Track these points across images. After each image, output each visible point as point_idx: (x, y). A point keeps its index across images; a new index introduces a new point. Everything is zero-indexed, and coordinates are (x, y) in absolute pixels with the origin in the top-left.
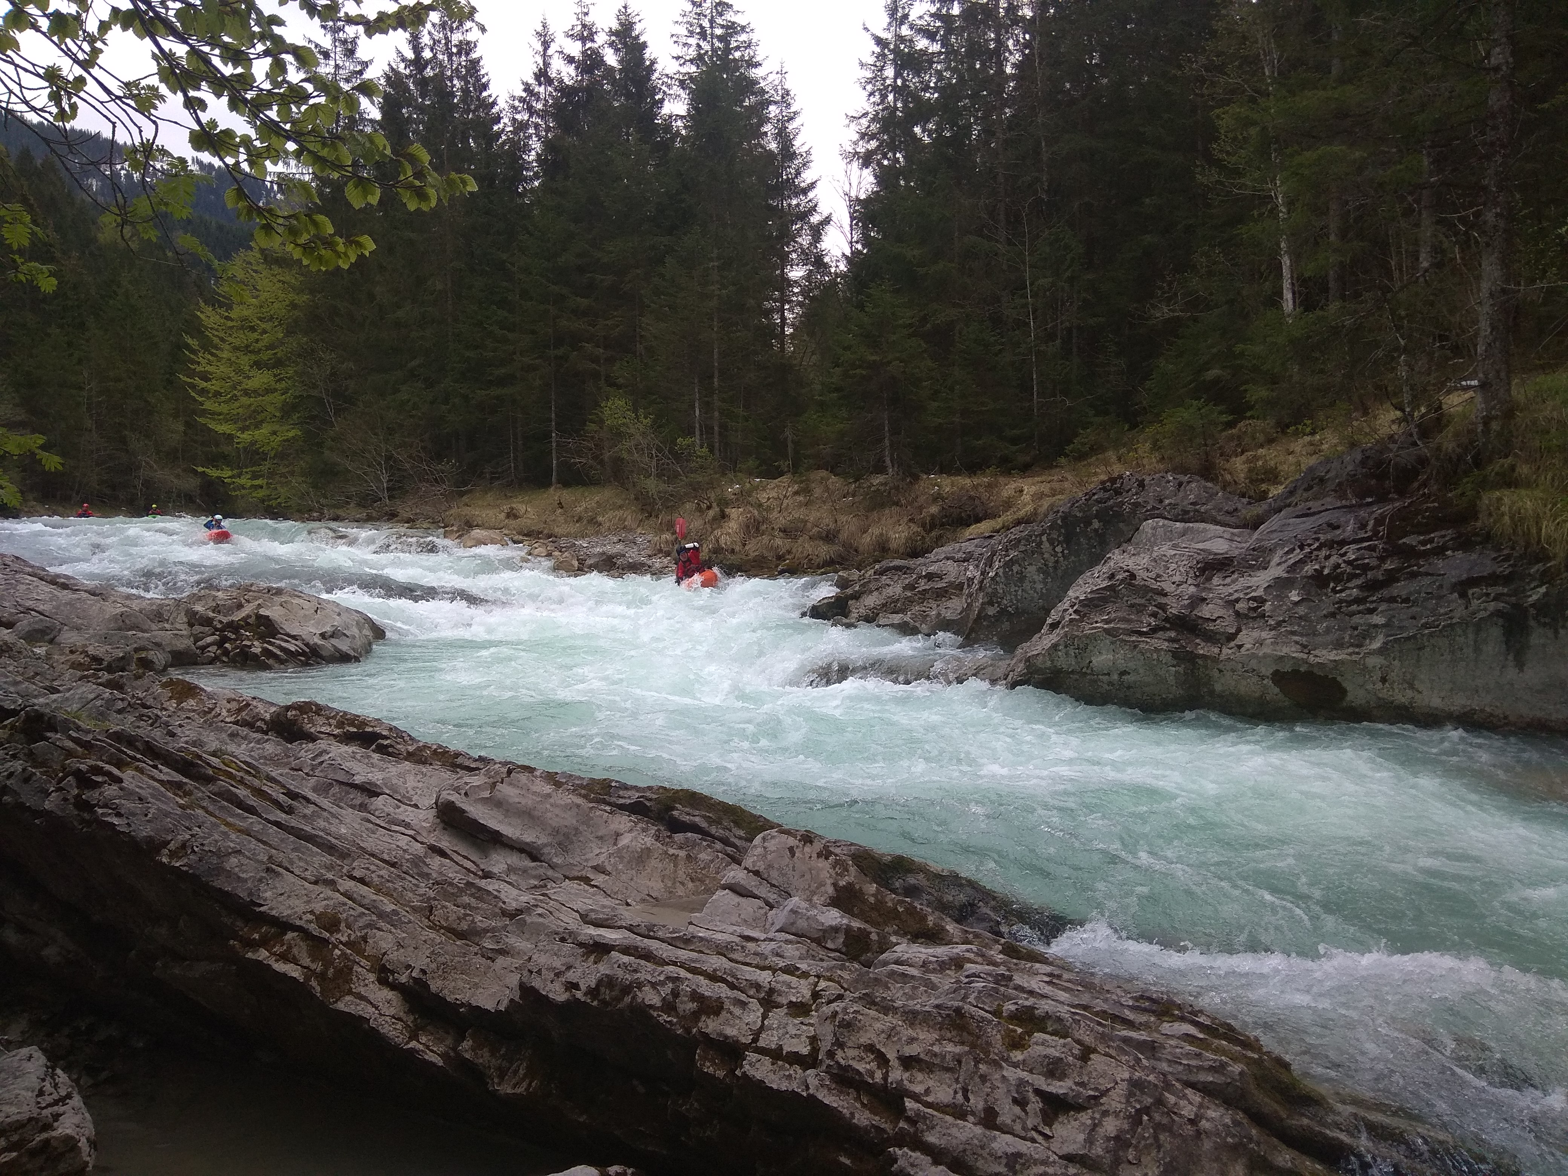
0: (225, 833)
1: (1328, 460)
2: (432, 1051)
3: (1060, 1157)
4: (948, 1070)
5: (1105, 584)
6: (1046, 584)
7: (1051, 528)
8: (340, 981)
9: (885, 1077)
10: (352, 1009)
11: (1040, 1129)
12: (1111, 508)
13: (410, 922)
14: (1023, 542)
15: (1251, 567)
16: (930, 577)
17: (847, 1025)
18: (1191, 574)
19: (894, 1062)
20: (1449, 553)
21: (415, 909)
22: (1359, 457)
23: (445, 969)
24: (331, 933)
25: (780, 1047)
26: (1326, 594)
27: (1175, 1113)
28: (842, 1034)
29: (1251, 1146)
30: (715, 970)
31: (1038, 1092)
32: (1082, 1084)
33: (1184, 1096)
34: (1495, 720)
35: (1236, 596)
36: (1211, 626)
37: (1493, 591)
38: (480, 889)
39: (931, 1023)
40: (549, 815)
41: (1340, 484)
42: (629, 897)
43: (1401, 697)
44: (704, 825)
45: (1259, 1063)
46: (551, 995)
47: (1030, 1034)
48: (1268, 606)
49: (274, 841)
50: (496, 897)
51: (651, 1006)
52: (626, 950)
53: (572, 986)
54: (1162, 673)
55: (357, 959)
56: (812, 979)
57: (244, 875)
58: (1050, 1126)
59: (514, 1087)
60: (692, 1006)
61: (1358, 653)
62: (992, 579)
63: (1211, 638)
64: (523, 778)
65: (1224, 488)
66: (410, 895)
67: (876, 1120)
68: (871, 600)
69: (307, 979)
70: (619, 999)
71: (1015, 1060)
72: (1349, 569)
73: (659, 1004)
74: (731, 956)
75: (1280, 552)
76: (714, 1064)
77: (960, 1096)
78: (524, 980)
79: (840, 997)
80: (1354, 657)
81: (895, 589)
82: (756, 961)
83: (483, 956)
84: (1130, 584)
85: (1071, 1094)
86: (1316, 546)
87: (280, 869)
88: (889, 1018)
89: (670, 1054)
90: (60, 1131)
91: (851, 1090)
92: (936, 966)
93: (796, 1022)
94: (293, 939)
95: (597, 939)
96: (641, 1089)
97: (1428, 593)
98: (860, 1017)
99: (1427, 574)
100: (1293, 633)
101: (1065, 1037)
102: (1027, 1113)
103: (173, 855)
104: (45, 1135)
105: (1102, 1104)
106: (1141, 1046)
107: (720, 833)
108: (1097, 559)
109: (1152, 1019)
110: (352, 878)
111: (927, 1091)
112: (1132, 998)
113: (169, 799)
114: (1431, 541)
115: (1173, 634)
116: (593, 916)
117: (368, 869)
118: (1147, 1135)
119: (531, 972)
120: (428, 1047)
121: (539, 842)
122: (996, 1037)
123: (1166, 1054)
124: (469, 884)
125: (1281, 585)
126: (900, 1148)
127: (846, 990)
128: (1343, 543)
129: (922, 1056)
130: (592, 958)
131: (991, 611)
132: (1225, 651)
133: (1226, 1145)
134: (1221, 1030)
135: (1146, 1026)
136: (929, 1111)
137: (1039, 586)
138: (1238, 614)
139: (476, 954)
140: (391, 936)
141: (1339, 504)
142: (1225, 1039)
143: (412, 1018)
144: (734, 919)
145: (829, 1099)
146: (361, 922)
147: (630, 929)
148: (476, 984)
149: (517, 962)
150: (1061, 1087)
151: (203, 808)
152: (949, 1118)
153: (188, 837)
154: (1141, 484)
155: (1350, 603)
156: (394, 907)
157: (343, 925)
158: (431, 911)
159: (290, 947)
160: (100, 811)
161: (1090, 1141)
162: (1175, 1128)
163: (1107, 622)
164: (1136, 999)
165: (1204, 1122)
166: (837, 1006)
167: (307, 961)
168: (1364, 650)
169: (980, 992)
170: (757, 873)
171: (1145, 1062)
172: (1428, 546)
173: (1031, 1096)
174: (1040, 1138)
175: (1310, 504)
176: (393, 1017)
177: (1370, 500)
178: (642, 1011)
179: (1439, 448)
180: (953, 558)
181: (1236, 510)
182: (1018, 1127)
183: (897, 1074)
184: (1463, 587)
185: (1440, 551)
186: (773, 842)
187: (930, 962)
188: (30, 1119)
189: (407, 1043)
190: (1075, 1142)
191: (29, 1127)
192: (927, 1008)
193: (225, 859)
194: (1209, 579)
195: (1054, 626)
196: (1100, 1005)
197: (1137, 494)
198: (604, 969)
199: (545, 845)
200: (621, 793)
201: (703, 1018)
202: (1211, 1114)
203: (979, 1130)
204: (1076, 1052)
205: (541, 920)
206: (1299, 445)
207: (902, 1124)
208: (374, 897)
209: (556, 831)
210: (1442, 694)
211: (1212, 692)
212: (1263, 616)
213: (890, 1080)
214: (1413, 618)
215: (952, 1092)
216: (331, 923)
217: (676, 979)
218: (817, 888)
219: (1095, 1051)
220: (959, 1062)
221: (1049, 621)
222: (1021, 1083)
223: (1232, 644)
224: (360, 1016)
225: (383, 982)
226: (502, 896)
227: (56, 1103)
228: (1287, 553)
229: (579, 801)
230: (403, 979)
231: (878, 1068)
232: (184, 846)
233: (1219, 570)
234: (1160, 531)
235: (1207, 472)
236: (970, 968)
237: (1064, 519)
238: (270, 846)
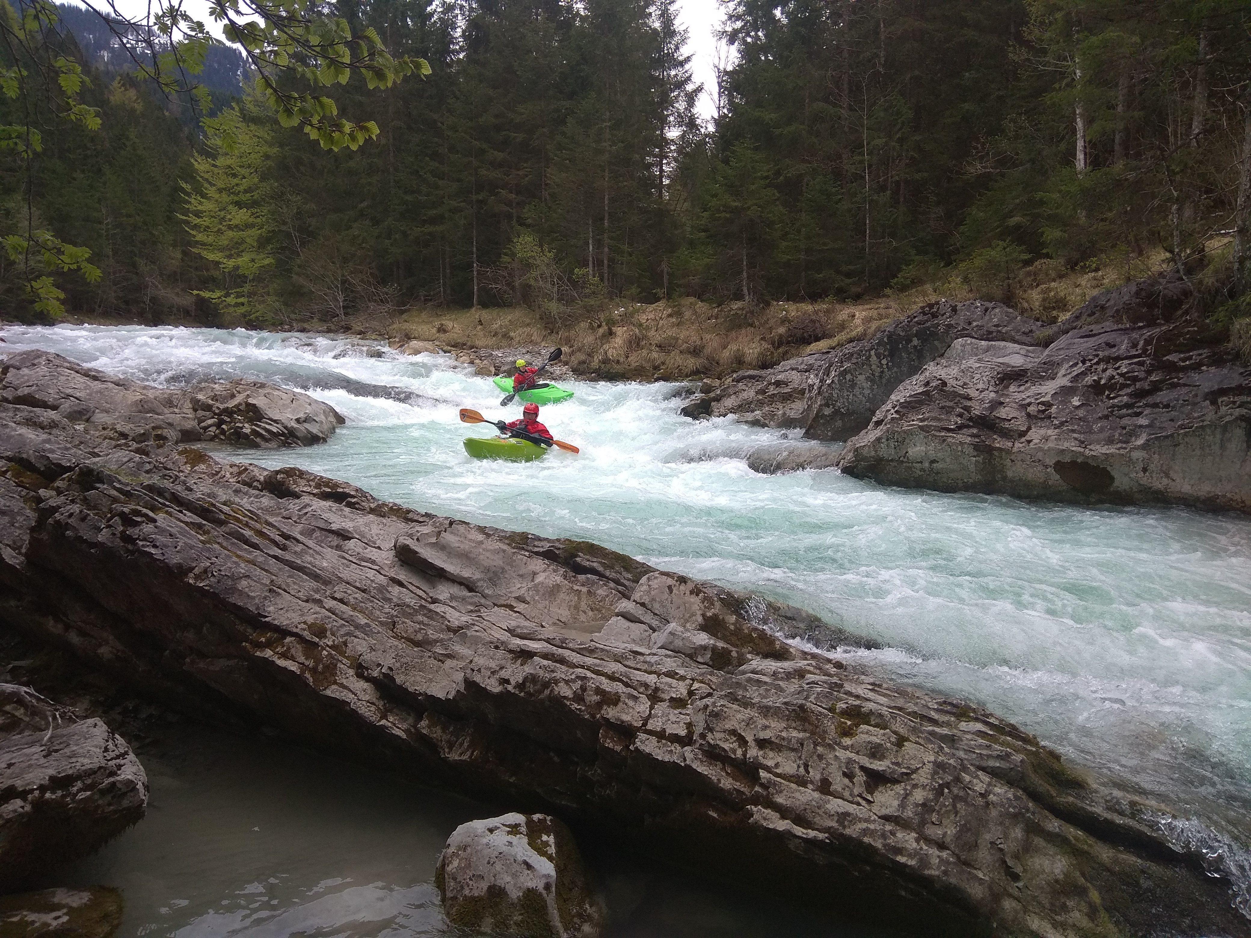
0: (235, 563)
1: (1108, 292)
2: (398, 728)
3: (879, 817)
4: (793, 750)
5: (921, 390)
6: (872, 390)
7: (878, 344)
8: (328, 675)
9: (744, 754)
10: (336, 695)
11: (864, 796)
12: (928, 328)
13: (379, 632)
14: (855, 356)
15: (1042, 377)
16: (778, 384)
17: (716, 715)
18: (993, 383)
19: (751, 743)
20: (1204, 368)
21: (382, 623)
22: (1134, 289)
23: (407, 668)
24: (320, 639)
25: (664, 730)
26: (1102, 400)
27: (969, 789)
28: (711, 721)
29: (1028, 815)
30: (613, 673)
31: (863, 768)
32: (897, 764)
33: (977, 777)
34: (1234, 504)
35: (1028, 400)
36: (1007, 425)
37: (1239, 399)
38: (430, 611)
39: (780, 715)
40: (482, 557)
41: (1118, 311)
42: (543, 621)
43: (1159, 483)
44: (601, 569)
45: (1036, 754)
46: (488, 688)
47: (857, 725)
48: (1054, 409)
49: (274, 570)
50: (443, 617)
51: (565, 697)
52: (545, 656)
53: (504, 681)
54: (965, 462)
55: (340, 658)
56: (688, 682)
57: (253, 594)
58: (872, 794)
59: (461, 754)
60: (597, 698)
61: (1125, 448)
62: (829, 385)
63: (1006, 434)
64: (461, 528)
65: (1022, 313)
66: (378, 612)
67: (737, 785)
68: (730, 402)
69: (303, 672)
70: (541, 692)
71: (845, 744)
72: (1121, 380)
73: (571, 696)
74: (626, 663)
75: (1066, 366)
76: (613, 741)
77: (802, 770)
78: (468, 676)
79: (710, 695)
80: (1122, 452)
81: (749, 393)
82: (645, 667)
83: (435, 659)
84: (942, 390)
85: (889, 771)
86: (1095, 361)
87: (279, 590)
88: (748, 711)
89: (579, 735)
90: (123, 776)
91: (718, 763)
92: (783, 675)
93: (676, 712)
94: (291, 642)
95: (523, 647)
96: (556, 759)
97: (1184, 401)
98: (725, 709)
99: (1185, 385)
100: (1073, 431)
101: (885, 729)
102: (854, 784)
103: (197, 577)
104: (111, 779)
105: (913, 779)
106: (944, 738)
107: (613, 575)
108: (915, 370)
109: (953, 719)
110: (335, 599)
111: (777, 765)
112: (937, 703)
113: (193, 535)
114: (1190, 358)
115: (975, 431)
116: (519, 631)
117: (345, 592)
118: (947, 803)
119: (473, 670)
120: (394, 725)
121: (475, 578)
122: (830, 727)
123: (963, 744)
124: (422, 606)
125: (1066, 392)
126: (756, 806)
127: (714, 690)
128: (1118, 359)
129: (773, 739)
130: (519, 661)
131: (827, 411)
132: (1017, 445)
133: (1008, 814)
134: (1007, 729)
135: (948, 724)
136: (778, 779)
137: (867, 392)
138: (1029, 415)
139: (430, 657)
140: (365, 642)
141: (1115, 327)
142: (1010, 736)
143: (382, 703)
144: (625, 638)
145: (702, 769)
146: (343, 631)
147: (548, 641)
148: (430, 679)
149: (462, 664)
150: (880, 765)
151: (219, 543)
152: (793, 786)
153: (209, 564)
154: (954, 309)
155: (1120, 408)
156: (366, 621)
157: (328, 633)
158: (394, 626)
159: (289, 649)
160: (141, 543)
161: (903, 806)
162: (969, 799)
163: (922, 420)
164: (940, 704)
165: (991, 796)
166: (708, 701)
167: (302, 659)
168: (1130, 445)
169: (818, 694)
170: (643, 605)
171: (946, 750)
172: (1187, 363)
173: (857, 770)
174: (863, 803)
175: (1092, 327)
176: (368, 702)
177: (1141, 324)
178: (558, 701)
179: (1201, 282)
180: (796, 369)
181: (1031, 331)
182: (847, 794)
183: (753, 752)
184: (1214, 397)
185: (1196, 367)
186: (656, 581)
187: (779, 673)
188: (100, 768)
189: (379, 721)
190: (891, 806)
191: (99, 773)
192: (777, 705)
193: (237, 581)
194: (1007, 387)
195: (878, 423)
196: (911, 707)
197: (950, 317)
198: (528, 669)
199: (479, 580)
200: (536, 543)
201: (605, 707)
202: (997, 790)
203: (816, 795)
204: (893, 740)
205: (478, 634)
206: (1084, 280)
207: (757, 788)
208: (352, 613)
209: (487, 570)
210: (1192, 482)
211: (1004, 478)
212: (1050, 417)
213: (748, 756)
214: (1172, 420)
215: (796, 766)
216: (320, 631)
217: (585, 678)
218: (690, 617)
219: (907, 740)
220: (802, 745)
221: (875, 419)
222: (850, 761)
223: (1023, 439)
224: (343, 700)
225: (360, 675)
226: (448, 616)
227: (118, 757)
228: (1071, 366)
229: (505, 547)
230: (375, 674)
231: (740, 747)
232: (205, 571)
233: (1015, 380)
234: (968, 348)
235: (1009, 300)
236: (810, 677)
237: (889, 337)
238: (271, 573)
